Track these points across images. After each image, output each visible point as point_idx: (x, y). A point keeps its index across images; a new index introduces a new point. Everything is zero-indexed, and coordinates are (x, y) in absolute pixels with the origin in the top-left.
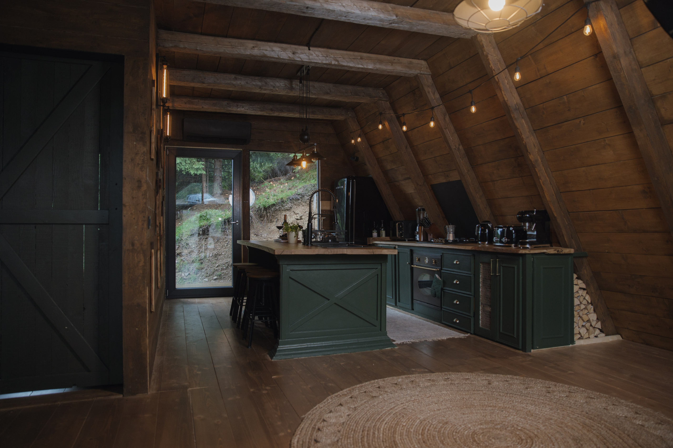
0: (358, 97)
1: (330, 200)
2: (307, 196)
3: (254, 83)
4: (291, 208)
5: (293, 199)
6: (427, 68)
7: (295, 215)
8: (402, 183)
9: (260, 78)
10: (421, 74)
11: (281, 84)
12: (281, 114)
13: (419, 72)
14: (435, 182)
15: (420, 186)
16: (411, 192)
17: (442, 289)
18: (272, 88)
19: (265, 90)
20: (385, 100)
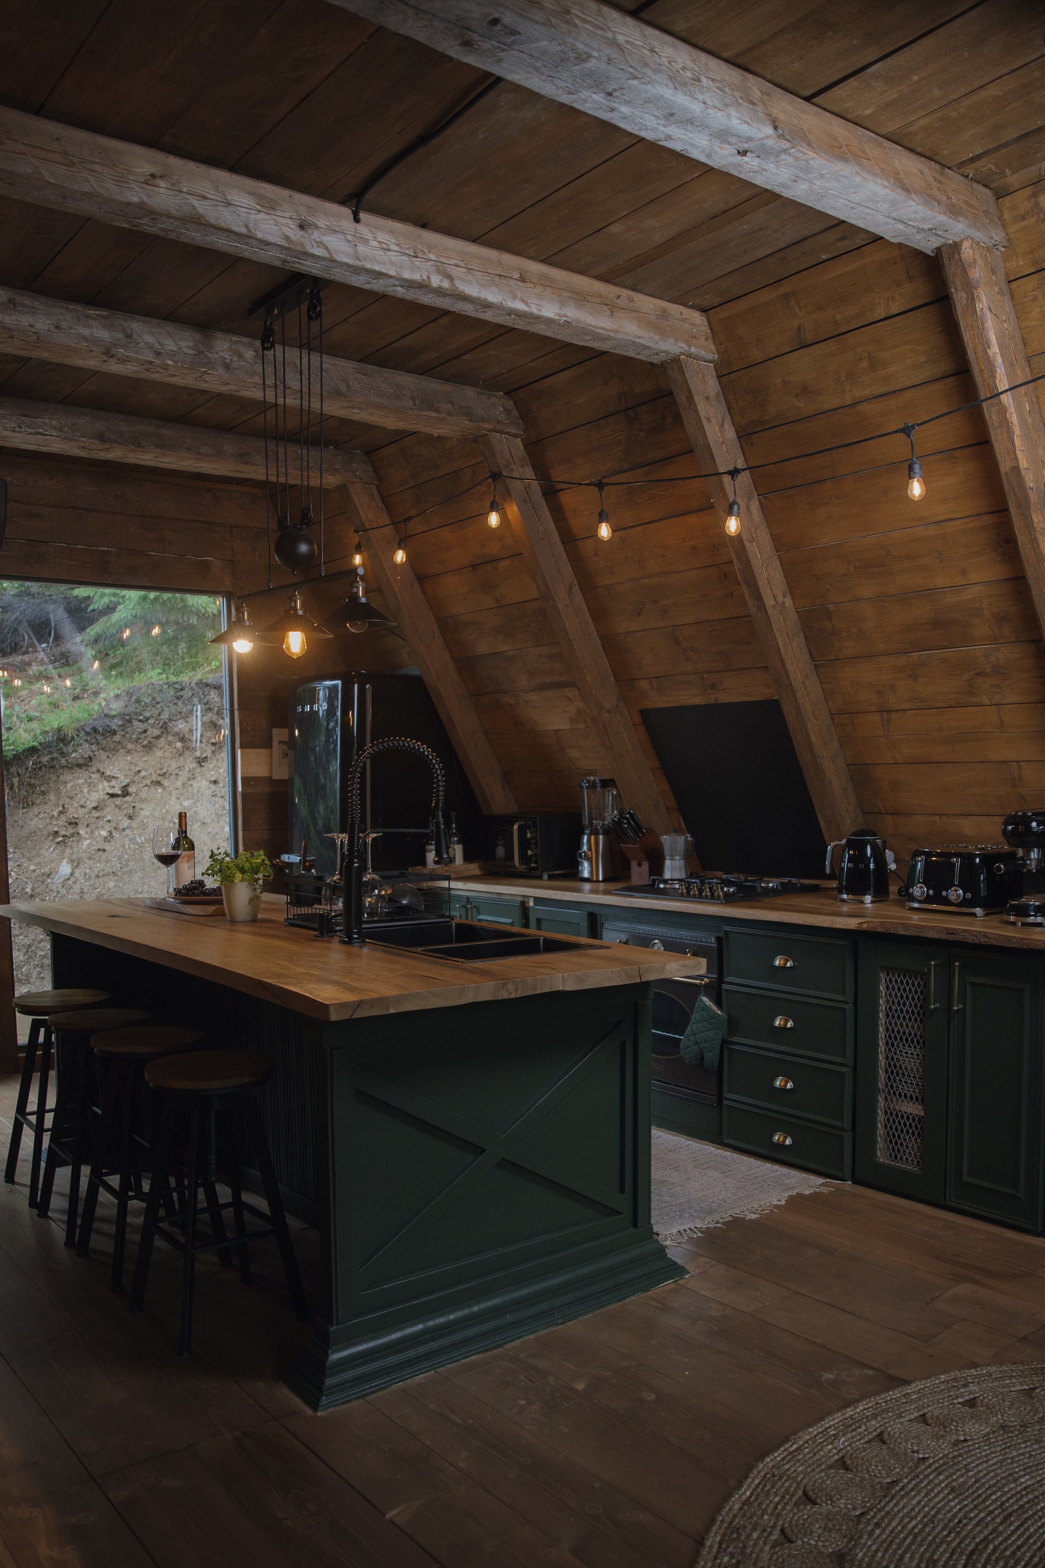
0: (434, 414)
1: (268, 745)
2: (140, 721)
3: (85, 332)
4: (90, 758)
5: (95, 730)
6: (706, 339)
7: (106, 783)
8: (526, 698)
9: (105, 313)
10: (689, 356)
11: (183, 344)
12: (131, 455)
13: (686, 348)
14: (657, 701)
15: (609, 711)
16: (557, 728)
17: (724, 1042)
18: (150, 357)
19: (124, 360)
20: (514, 431)
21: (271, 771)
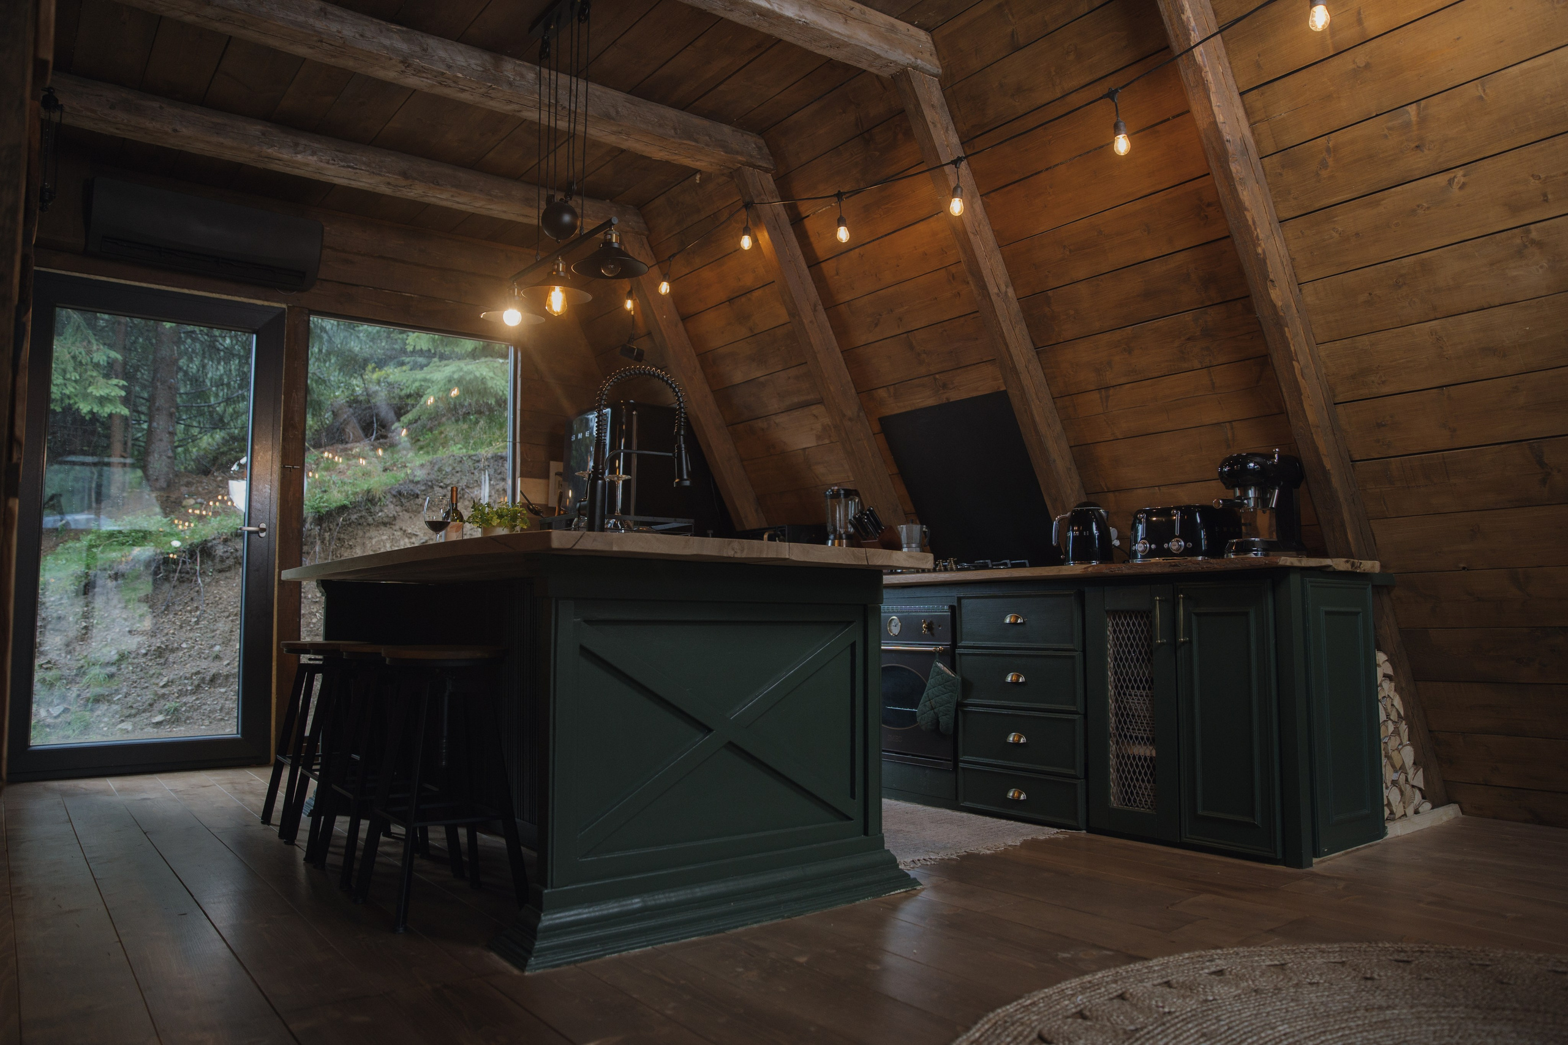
0: (694, 144)
1: (546, 476)
2: (441, 487)
3: (387, 42)
4: (395, 518)
5: (400, 493)
6: (931, 55)
8: (777, 421)
9: (405, 29)
10: (915, 68)
11: (473, 62)
12: (430, 193)
13: (913, 60)
14: (895, 407)
15: (850, 419)
16: (805, 446)
17: (960, 705)
18: (442, 68)
19: (419, 71)
20: (765, 165)
21: (547, 499)
